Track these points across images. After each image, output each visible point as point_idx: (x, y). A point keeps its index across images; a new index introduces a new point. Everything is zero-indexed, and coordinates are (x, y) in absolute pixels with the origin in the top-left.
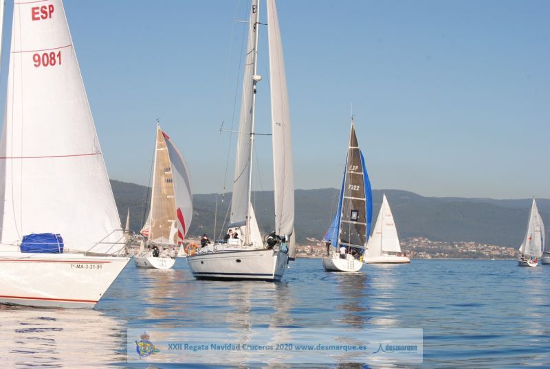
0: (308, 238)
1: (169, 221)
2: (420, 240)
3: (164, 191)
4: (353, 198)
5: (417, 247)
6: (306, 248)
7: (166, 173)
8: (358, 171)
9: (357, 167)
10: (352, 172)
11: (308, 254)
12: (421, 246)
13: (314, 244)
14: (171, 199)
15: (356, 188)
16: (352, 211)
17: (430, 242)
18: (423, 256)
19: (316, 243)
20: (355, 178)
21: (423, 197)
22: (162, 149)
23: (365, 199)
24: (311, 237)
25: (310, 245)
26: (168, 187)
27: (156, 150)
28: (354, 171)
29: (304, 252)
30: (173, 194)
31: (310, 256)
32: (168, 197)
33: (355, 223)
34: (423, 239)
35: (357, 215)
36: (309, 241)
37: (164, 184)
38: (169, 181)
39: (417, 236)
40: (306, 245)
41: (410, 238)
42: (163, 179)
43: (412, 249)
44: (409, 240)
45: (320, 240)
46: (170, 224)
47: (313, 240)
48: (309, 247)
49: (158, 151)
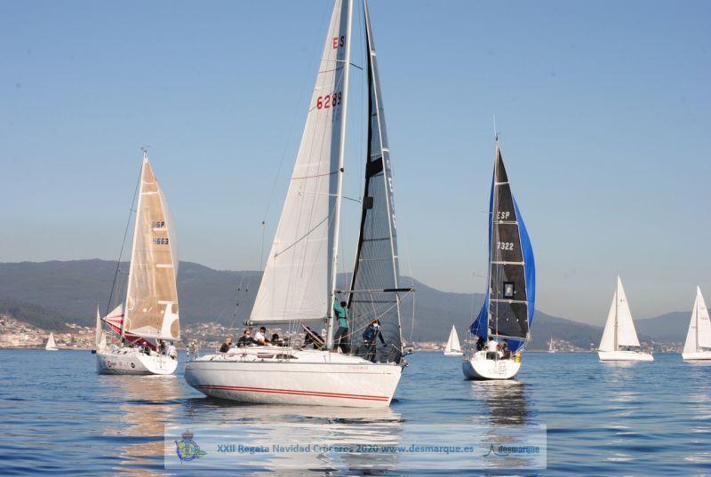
0: (67, 324)
1: (161, 302)
2: (211, 326)
3: (151, 257)
4: (505, 263)
5: (206, 336)
6: (65, 336)
7: (155, 229)
8: (509, 219)
9: (508, 214)
10: (501, 222)
11: (68, 345)
12: (212, 334)
13: (76, 331)
14: (164, 269)
15: (509, 246)
16: (505, 283)
17: (223, 328)
18: (214, 346)
19: (79, 330)
20: (506, 230)
21: (215, 271)
22: (150, 193)
23: (523, 263)
24: (71, 323)
25: (70, 333)
26: (157, 252)
27: (141, 193)
28: (503, 220)
29: (63, 342)
30: (169, 262)
31: (70, 348)
32: (158, 266)
33: (510, 301)
34: (215, 325)
35: (514, 290)
36: (69, 328)
37: (151, 246)
38: (162, 241)
39: (207, 320)
40: (65, 333)
41: (197, 324)
42: (150, 238)
43: (201, 338)
44: (196, 326)
45: (83, 327)
46: (163, 307)
47: (73, 326)
48: (69, 335)
49: (143, 196)
